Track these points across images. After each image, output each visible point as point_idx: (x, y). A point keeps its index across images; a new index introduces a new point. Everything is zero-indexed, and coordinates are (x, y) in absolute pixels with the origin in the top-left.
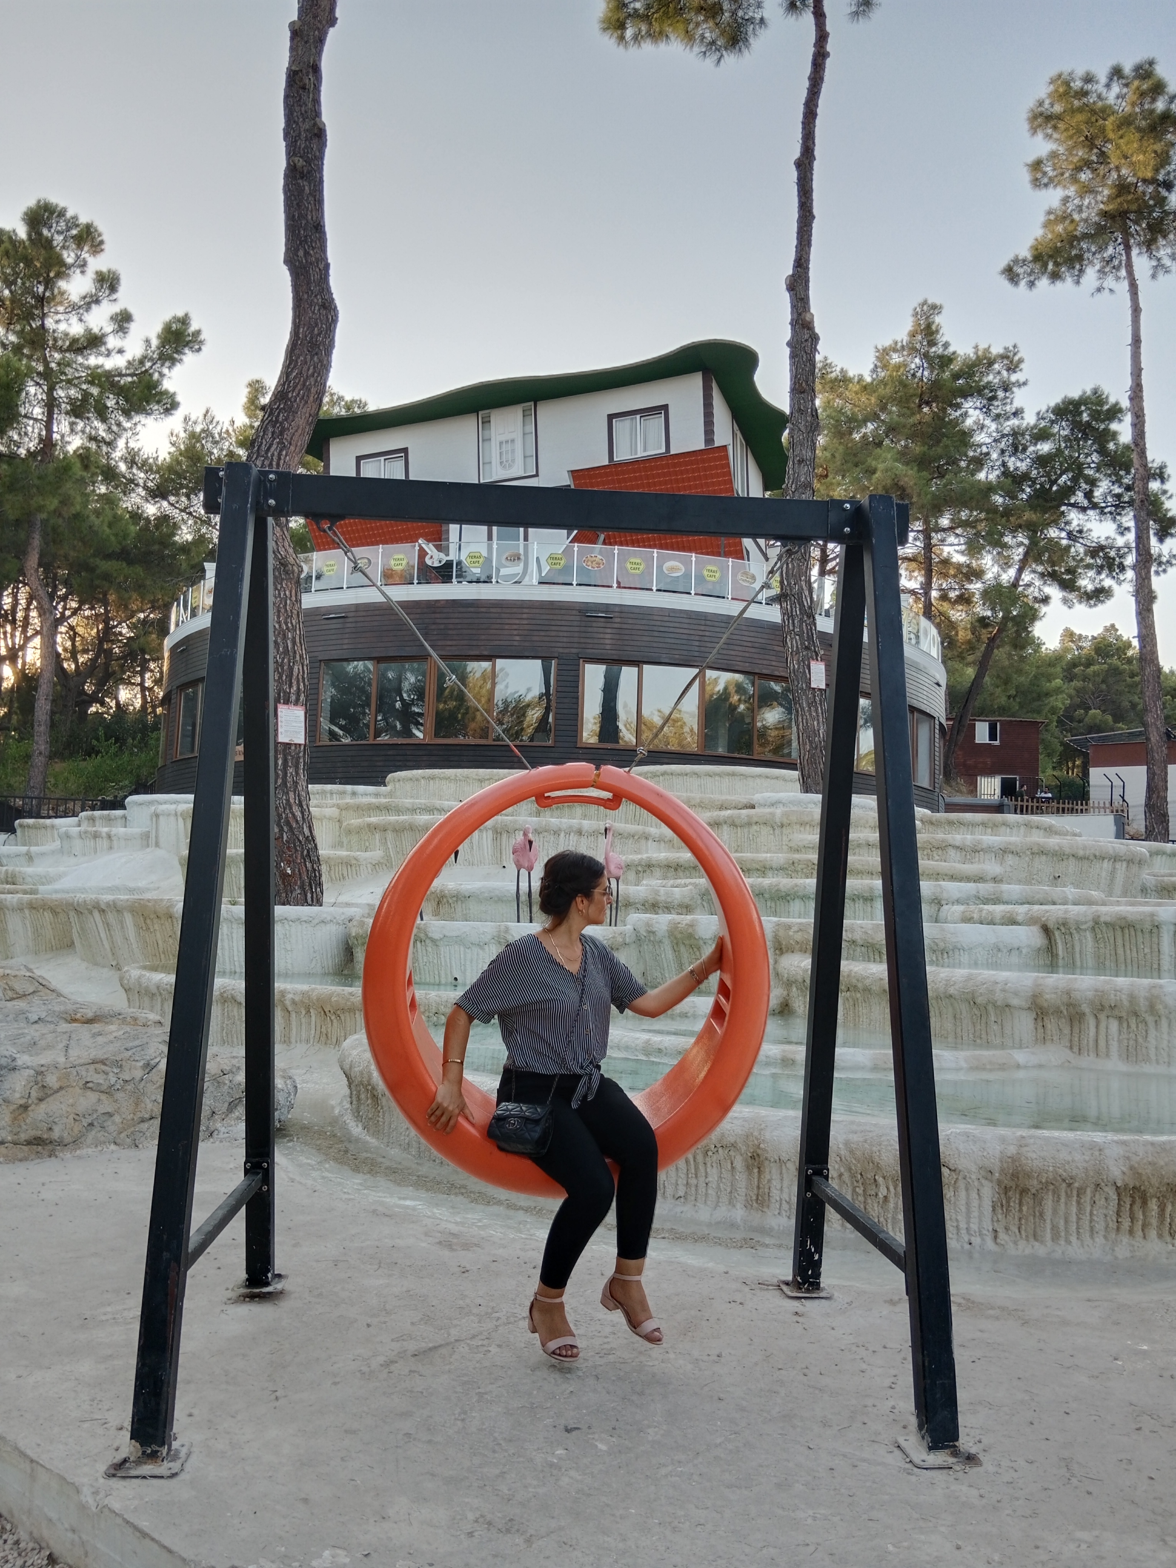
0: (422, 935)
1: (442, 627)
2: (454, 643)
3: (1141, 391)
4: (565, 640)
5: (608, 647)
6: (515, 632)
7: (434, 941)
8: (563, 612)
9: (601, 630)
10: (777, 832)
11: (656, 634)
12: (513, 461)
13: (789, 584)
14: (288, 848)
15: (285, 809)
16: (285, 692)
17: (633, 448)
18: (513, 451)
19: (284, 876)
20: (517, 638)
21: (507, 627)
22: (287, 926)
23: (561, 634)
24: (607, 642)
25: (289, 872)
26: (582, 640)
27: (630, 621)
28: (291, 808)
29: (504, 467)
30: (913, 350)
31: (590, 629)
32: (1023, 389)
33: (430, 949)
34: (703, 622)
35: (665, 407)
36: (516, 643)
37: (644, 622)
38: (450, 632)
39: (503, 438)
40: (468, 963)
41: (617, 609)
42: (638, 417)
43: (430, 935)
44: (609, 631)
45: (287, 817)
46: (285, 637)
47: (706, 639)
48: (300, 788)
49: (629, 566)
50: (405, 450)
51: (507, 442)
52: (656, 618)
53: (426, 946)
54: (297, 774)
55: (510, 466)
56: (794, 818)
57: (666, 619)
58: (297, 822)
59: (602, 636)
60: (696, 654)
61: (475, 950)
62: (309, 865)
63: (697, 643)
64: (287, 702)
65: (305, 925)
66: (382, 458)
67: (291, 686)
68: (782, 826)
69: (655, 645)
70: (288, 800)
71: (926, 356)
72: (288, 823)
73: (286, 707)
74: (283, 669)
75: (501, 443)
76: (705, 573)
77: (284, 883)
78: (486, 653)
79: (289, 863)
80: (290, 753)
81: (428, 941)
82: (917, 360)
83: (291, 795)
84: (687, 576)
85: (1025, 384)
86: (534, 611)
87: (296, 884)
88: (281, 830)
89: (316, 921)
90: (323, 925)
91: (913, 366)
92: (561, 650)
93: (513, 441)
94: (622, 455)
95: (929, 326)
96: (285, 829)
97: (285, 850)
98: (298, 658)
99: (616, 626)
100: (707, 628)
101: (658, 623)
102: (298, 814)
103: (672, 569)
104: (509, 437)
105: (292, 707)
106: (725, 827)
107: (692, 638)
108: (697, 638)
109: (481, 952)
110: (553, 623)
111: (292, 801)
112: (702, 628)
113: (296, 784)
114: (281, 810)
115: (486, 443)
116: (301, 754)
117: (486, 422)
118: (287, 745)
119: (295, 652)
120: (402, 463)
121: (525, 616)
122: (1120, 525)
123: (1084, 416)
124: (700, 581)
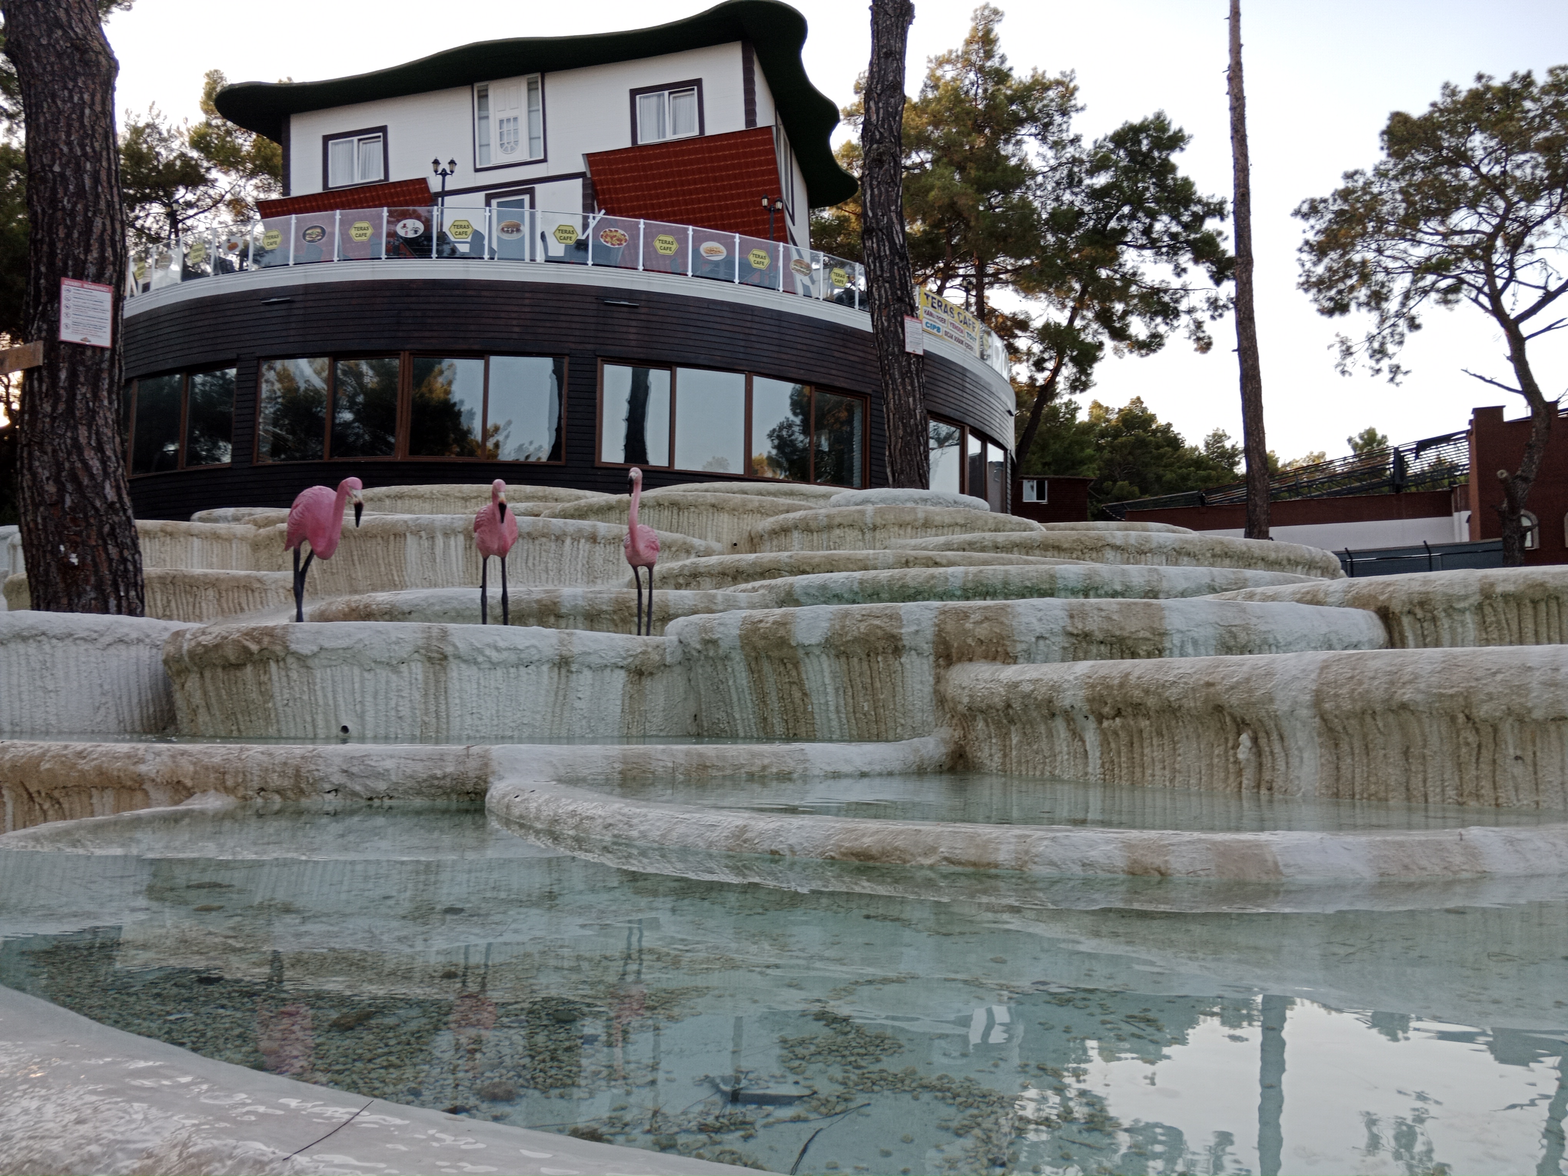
0: (278, 648)
1: (419, 314)
2: (435, 334)
3: (1241, 70)
4: (577, 333)
5: (633, 343)
6: (515, 322)
7: (302, 659)
8: (576, 298)
9: (625, 322)
10: (868, 536)
11: (692, 329)
12: (516, 142)
13: (875, 215)
14: (74, 520)
15: (69, 454)
16: (76, 259)
17: (661, 128)
18: (516, 131)
19: (66, 567)
20: (517, 329)
21: (503, 315)
22: (47, 648)
23: (574, 326)
24: (632, 337)
25: (74, 560)
26: (600, 334)
27: (661, 313)
28: (80, 453)
29: (506, 150)
30: (969, 64)
31: (610, 321)
32: (1081, 114)
33: (294, 675)
34: (749, 318)
35: (698, 82)
36: (515, 336)
37: (676, 314)
38: (429, 321)
39: (504, 115)
40: (369, 698)
41: (643, 297)
42: (666, 93)
43: (293, 647)
44: (634, 323)
45: (73, 469)
46: (79, 170)
47: (753, 338)
48: (101, 422)
49: (657, 244)
50: (383, 129)
51: (508, 120)
52: (692, 309)
53: (287, 669)
54: (96, 397)
55: (513, 149)
56: (891, 517)
57: (705, 311)
58: (92, 476)
59: (624, 329)
60: (741, 356)
61: (383, 673)
62: (113, 551)
63: (742, 343)
64: (80, 275)
65: (83, 646)
66: (355, 139)
67: (87, 251)
68: (875, 528)
69: (691, 343)
70: (75, 440)
71: (981, 70)
72: (74, 478)
73: (77, 283)
74: (73, 220)
75: (501, 121)
76: (752, 258)
77: (64, 580)
78: (476, 347)
79: (74, 547)
80: (82, 362)
81: (290, 660)
82: (972, 76)
83: (83, 432)
84: (729, 262)
85: (1082, 109)
86: (541, 296)
87: (87, 581)
88: (61, 490)
89: (107, 639)
90: (122, 647)
91: (967, 82)
92: (573, 346)
93: (515, 119)
94: (647, 137)
95: (988, 32)
96: (69, 487)
97: (68, 521)
99: (643, 317)
100: (755, 326)
101: (695, 316)
102: (95, 465)
103: (711, 251)
104: (511, 114)
105: (88, 285)
106: (796, 534)
107: (737, 336)
108: (741, 336)
109: (394, 677)
110: (563, 311)
111: (83, 440)
112: (749, 325)
113: (92, 414)
114: (62, 455)
115: (483, 122)
116: (105, 365)
117: (483, 96)
118: (78, 349)
119: (97, 196)
120: (381, 145)
121: (527, 302)
122: (1177, 266)
123: (1145, 145)
124: (745, 267)
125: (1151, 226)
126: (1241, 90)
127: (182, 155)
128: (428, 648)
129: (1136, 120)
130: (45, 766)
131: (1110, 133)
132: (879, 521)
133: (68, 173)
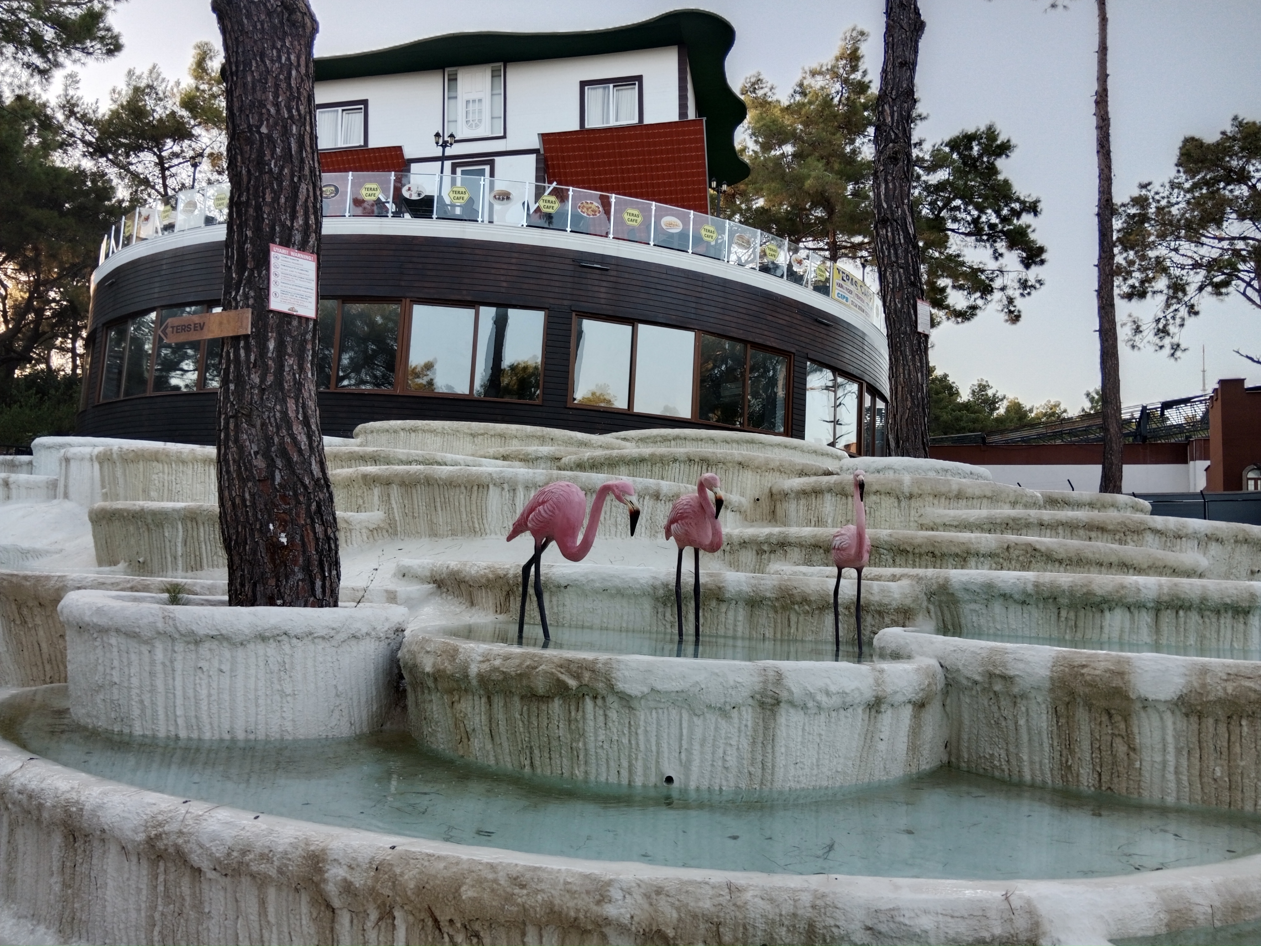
0: (600, 686)
1: (420, 266)
2: (433, 285)
3: (1106, 96)
4: (557, 290)
5: (603, 301)
6: (503, 278)
7: (626, 700)
8: (556, 260)
9: (596, 283)
11: (653, 291)
12: (480, 121)
13: (889, 206)
14: (284, 497)
15: (278, 428)
16: (283, 225)
17: (605, 115)
18: (480, 111)
19: (275, 547)
20: (505, 284)
21: (493, 271)
22: (287, 648)
23: (552, 283)
24: (602, 295)
25: (284, 540)
26: (575, 292)
27: (627, 275)
28: (289, 427)
29: (471, 126)
30: (836, 75)
31: (584, 281)
33: (613, 715)
34: (700, 283)
35: (639, 79)
36: (503, 290)
37: (641, 278)
38: (429, 273)
39: (471, 97)
40: (696, 746)
41: (613, 262)
42: (611, 86)
43: (620, 686)
44: (605, 284)
45: (282, 443)
46: (286, 132)
47: (703, 301)
48: (306, 395)
49: (626, 217)
50: (365, 102)
51: (474, 101)
52: (653, 274)
53: (605, 708)
54: (302, 369)
55: (477, 126)
57: (664, 276)
58: (300, 451)
59: (596, 289)
60: (693, 316)
61: (712, 718)
62: (319, 528)
63: (694, 305)
64: (286, 243)
65: (321, 644)
66: (340, 109)
67: (293, 217)
69: (651, 303)
70: (285, 413)
71: (846, 81)
72: (284, 453)
73: (284, 250)
74: (280, 184)
75: (468, 102)
76: (703, 233)
77: (273, 560)
78: (469, 298)
79: (283, 526)
80: (289, 332)
81: (610, 699)
82: (838, 86)
83: (291, 405)
84: (683, 235)
85: (925, 118)
86: (525, 256)
87: (295, 562)
88: (271, 465)
89: (342, 636)
90: (353, 642)
91: (833, 91)
92: (551, 301)
93: (480, 100)
94: (594, 122)
95: (856, 50)
96: (279, 463)
97: (278, 500)
98: (307, 171)
99: (612, 279)
100: (705, 290)
101: (656, 280)
102: (303, 439)
103: (670, 225)
104: (476, 96)
105: (295, 253)
107: (690, 299)
108: (693, 299)
109: (723, 723)
110: (544, 271)
111: (292, 414)
112: (700, 289)
113: (299, 386)
114: (271, 429)
115: (452, 101)
116: (309, 337)
117: (453, 79)
118: (285, 317)
119: (302, 161)
120: (362, 115)
121: (514, 261)
122: (995, 251)
123: (976, 150)
124: (698, 240)
125: (979, 217)
126: (1107, 113)
127: (173, 113)
128: (763, 694)
129: (971, 130)
130: (467, 893)
131: (947, 139)
132: (916, 491)
133: (275, 135)
